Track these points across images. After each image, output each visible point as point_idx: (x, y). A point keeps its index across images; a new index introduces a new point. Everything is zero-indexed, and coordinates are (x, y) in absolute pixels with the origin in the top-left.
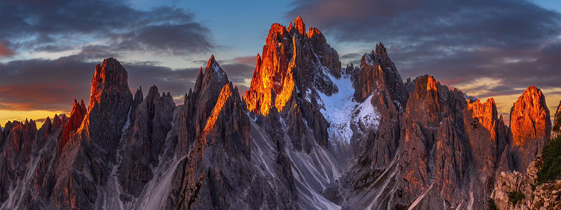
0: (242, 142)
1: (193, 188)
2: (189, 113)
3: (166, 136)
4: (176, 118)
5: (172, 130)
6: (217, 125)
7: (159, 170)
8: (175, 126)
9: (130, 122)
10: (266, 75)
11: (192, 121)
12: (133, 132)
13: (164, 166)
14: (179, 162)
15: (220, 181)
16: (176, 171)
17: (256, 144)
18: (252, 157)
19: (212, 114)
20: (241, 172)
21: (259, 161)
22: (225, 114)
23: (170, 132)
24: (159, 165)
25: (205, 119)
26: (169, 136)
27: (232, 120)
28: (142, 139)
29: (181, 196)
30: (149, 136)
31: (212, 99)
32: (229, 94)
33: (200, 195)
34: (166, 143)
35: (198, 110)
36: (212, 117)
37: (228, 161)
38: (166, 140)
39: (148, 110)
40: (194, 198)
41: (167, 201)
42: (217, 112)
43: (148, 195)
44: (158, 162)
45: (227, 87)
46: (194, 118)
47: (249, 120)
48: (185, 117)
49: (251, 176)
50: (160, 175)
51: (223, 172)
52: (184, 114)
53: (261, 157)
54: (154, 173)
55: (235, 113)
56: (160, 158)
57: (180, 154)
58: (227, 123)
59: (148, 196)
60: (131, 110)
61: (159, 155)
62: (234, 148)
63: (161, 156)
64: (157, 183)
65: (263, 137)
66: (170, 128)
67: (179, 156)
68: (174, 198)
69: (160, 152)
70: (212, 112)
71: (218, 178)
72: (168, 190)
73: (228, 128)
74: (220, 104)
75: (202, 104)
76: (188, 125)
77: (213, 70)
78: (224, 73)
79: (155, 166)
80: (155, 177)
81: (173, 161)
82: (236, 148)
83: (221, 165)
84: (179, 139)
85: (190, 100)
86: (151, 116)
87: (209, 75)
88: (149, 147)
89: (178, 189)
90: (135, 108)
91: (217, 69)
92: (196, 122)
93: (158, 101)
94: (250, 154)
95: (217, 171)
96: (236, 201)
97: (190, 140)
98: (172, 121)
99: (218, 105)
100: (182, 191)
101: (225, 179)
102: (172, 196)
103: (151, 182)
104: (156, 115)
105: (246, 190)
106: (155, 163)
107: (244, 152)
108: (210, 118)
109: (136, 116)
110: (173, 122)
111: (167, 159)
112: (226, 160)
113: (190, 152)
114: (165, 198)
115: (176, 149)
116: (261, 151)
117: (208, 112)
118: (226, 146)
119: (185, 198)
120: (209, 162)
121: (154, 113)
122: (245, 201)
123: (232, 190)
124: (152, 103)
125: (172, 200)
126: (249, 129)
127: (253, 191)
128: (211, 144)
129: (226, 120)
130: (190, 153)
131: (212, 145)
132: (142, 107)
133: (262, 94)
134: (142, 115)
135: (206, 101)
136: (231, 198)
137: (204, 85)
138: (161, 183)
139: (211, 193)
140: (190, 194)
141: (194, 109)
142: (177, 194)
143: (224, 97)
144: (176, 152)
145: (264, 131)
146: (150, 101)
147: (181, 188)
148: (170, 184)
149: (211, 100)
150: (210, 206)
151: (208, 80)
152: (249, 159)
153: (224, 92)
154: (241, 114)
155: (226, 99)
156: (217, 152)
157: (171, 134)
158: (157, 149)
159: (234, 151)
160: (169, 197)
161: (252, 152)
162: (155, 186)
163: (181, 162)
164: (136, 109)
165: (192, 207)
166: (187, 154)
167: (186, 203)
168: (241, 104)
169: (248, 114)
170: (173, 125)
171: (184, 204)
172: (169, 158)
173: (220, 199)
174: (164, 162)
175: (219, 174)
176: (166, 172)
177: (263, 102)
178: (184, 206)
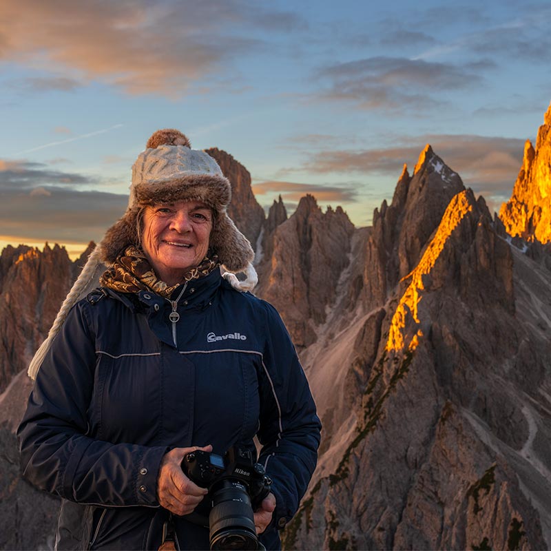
0: (498, 285)
1: (399, 357)
2: (383, 239)
3: (338, 276)
4: (357, 248)
5: (350, 266)
6: (444, 259)
7: (328, 329)
8: (357, 260)
9: (262, 253)
10: (545, 175)
11: (391, 253)
12: (270, 268)
13: (338, 323)
14: (367, 317)
15: (454, 347)
16: (363, 332)
17: (526, 288)
18: (518, 309)
19: (431, 241)
20: (496, 332)
21: (534, 315)
22: (459, 241)
23: (346, 271)
24: (328, 320)
25: (419, 249)
26: (344, 275)
27: (475, 250)
28: (289, 280)
29: (376, 369)
30: (303, 276)
31: (431, 218)
32: (467, 208)
33: (413, 368)
34: (339, 288)
35: (402, 234)
36: (432, 246)
37: (470, 315)
38: (339, 282)
39: (299, 234)
40: (402, 373)
41: (347, 377)
42: (443, 238)
43: (309, 367)
44: (325, 316)
45: (462, 196)
46: (395, 248)
47: (510, 250)
48: (375, 246)
49: (517, 339)
50: (331, 336)
51: (459, 333)
52: (374, 242)
53: (539, 309)
54: (318, 334)
55: (479, 239)
56: (328, 310)
57: (369, 305)
58: (464, 256)
59: (309, 369)
60: (264, 235)
61: (327, 306)
62: (481, 295)
63: (331, 307)
64: (326, 349)
65: (542, 278)
66: (346, 263)
67: (367, 306)
68: (361, 372)
69: (328, 300)
70: (431, 238)
71: (449, 341)
72: (347, 360)
73: (467, 263)
74: (448, 226)
75: (409, 227)
76: (383, 259)
77: (431, 170)
78: (453, 175)
79: (320, 322)
80: (321, 340)
81: (355, 315)
82: (484, 295)
83: (453, 322)
84: (366, 281)
85: (386, 219)
86: (306, 244)
87: (422, 178)
88: (305, 294)
89: (367, 359)
90: (271, 231)
91: (438, 168)
92: (400, 255)
93: (318, 219)
94: (514, 305)
95: (446, 330)
96: (487, 378)
97: (388, 282)
98: (349, 252)
99: (444, 227)
100: (377, 360)
101: (463, 344)
102: (356, 368)
103: (312, 347)
104: (315, 243)
105: (507, 361)
106: (321, 318)
107: (501, 302)
108: (429, 248)
109: (275, 243)
110: (351, 254)
111: (343, 312)
112: (463, 314)
113: (389, 301)
114: (343, 372)
115: (360, 297)
116: (538, 300)
117: (425, 236)
118: (463, 292)
119: (382, 372)
120: (429, 316)
121: (311, 240)
122: (506, 379)
123: (479, 360)
124: (306, 223)
125: (357, 375)
126: (512, 266)
127: (523, 363)
128: (432, 288)
129: (462, 250)
130: (390, 303)
131: (435, 290)
132: (286, 231)
133: (537, 208)
134: (286, 242)
135: (418, 220)
136: (476, 373)
137: (413, 194)
138: (334, 349)
139: (436, 365)
140: (393, 366)
141: (394, 235)
142: (368, 367)
143: (457, 213)
144: (361, 302)
145: (542, 267)
146: (301, 220)
147: (374, 357)
148: (352, 350)
149: (430, 220)
150: (434, 385)
151: (421, 185)
152: (513, 312)
153: (455, 205)
154: (492, 242)
155: (460, 216)
156: (444, 303)
157: (349, 273)
158: (322, 296)
159: (480, 300)
160: (351, 371)
161: (519, 302)
162: (322, 354)
163: (372, 316)
164: (274, 232)
165: (397, 385)
166: (384, 304)
167: (385, 380)
168: (492, 224)
169: (508, 241)
170: (352, 259)
171: (382, 381)
172: (347, 310)
173: (456, 374)
174: (336, 317)
175: (450, 336)
176: (342, 332)
177: (539, 220)
178: (381, 384)
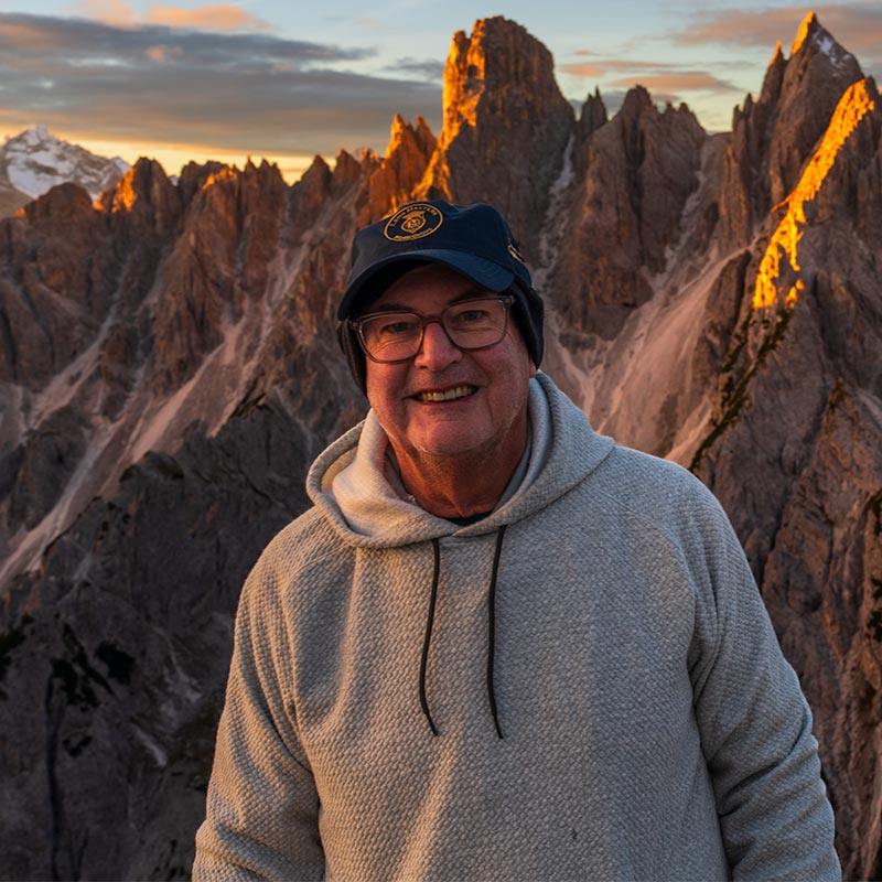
1: (770, 320)
2: (747, 151)
3: (683, 204)
4: (710, 162)
5: (700, 190)
6: (833, 179)
7: (668, 281)
8: (709, 181)
9: (572, 171)
11: (758, 170)
12: (583, 194)
13: (683, 272)
14: (725, 262)
15: (848, 303)
16: (719, 284)
19: (816, 152)
22: (855, 153)
23: (694, 196)
24: (669, 267)
25: (798, 165)
26: (691, 203)
27: (878, 167)
28: (612, 211)
29: (737, 337)
30: (632, 204)
31: (816, 119)
32: (867, 105)
33: (789, 333)
34: (684, 221)
35: (775, 143)
36: (817, 160)
37: (870, 258)
38: (685, 213)
39: (625, 143)
40: (775, 341)
41: (696, 349)
42: (832, 149)
43: (642, 335)
44: (664, 262)
45: (860, 87)
46: (764, 163)
48: (736, 161)
50: (674, 291)
51: (856, 283)
52: (734, 155)
54: (654, 288)
56: (668, 253)
57: (727, 245)
58: (862, 175)
59: (643, 338)
60: (575, 145)
61: (668, 248)
63: (673, 249)
64: (666, 309)
66: (694, 186)
67: (724, 248)
68: (716, 341)
69: (668, 239)
70: (815, 148)
71: (841, 295)
72: (697, 324)
73: (866, 184)
74: (840, 130)
75: (785, 134)
76: (747, 178)
77: (816, 50)
78: (847, 57)
79: (657, 271)
80: (660, 296)
81: (707, 260)
83: (847, 268)
84: (723, 211)
85: (751, 120)
86: (635, 156)
87: (803, 62)
88: (636, 230)
89: (725, 322)
90: (584, 138)
91: (826, 46)
92: (772, 173)
93: (653, 123)
95: (837, 280)
97: (755, 213)
98: (698, 169)
99: (834, 132)
100: (740, 324)
101: (861, 299)
102: (710, 336)
103: (646, 307)
104: (649, 156)
106: (658, 265)
108: (813, 162)
109: (591, 157)
110: (701, 173)
111: (690, 256)
112: (861, 257)
113: (756, 240)
114: (690, 341)
115: (715, 234)
117: (807, 145)
118: (861, 225)
119: (747, 340)
120: (812, 260)
121: (643, 152)
124: (635, 127)
125: (710, 345)
128: (817, 220)
129: (860, 166)
130: (758, 243)
131: (821, 223)
132: (606, 138)
134: (607, 156)
135: (797, 122)
137: (790, 84)
138: (677, 310)
139: (823, 330)
140: (763, 332)
141: (763, 144)
142: (726, 333)
143: (852, 113)
144: (716, 241)
146: (628, 122)
147: (735, 319)
148: (703, 310)
149: (813, 121)
150: (820, 358)
151: (801, 72)
153: (850, 101)
155: (856, 116)
156: (835, 240)
157: (698, 199)
158: (660, 233)
160: (703, 340)
162: (661, 316)
163: (731, 262)
164: (588, 140)
165: (768, 360)
166: (749, 243)
167: (750, 352)
170: (702, 178)
171: (746, 353)
172: (696, 253)
173: (850, 342)
174: (681, 261)
175: (843, 289)
176: (688, 286)
178: (745, 358)
